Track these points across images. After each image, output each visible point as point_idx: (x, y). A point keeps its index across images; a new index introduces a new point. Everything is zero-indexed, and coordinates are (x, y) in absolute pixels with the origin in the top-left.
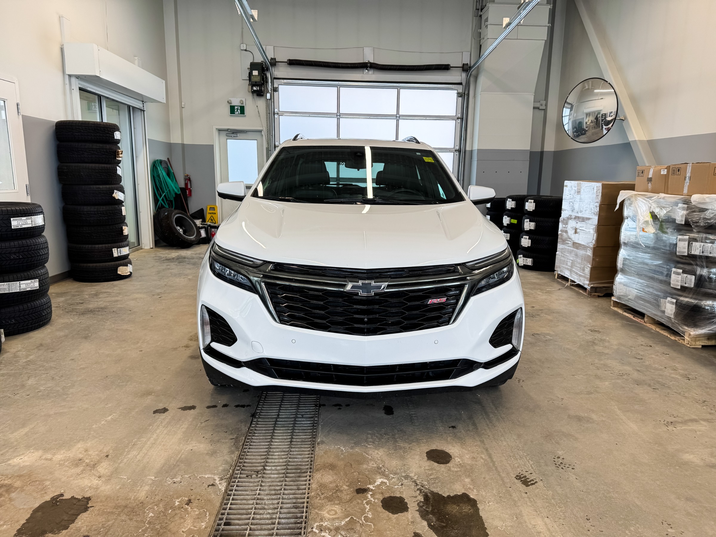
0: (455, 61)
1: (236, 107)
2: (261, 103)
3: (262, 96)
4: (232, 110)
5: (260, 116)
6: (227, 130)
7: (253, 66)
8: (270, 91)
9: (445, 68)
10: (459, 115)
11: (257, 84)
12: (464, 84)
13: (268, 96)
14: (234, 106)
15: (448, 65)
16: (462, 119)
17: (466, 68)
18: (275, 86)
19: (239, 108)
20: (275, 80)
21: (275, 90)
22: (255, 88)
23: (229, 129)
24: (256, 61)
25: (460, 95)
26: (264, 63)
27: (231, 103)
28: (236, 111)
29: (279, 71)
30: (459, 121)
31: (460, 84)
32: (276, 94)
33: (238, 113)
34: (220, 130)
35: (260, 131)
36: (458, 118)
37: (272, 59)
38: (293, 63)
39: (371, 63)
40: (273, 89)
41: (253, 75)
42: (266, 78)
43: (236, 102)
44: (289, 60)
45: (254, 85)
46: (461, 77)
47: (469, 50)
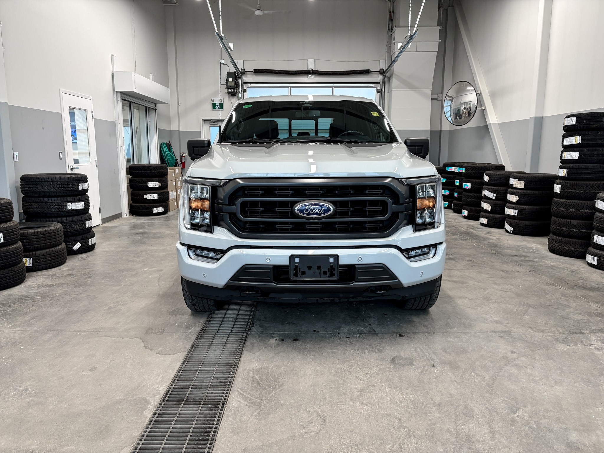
0: (374, 67)
1: (217, 104)
2: (234, 100)
3: (236, 95)
4: (214, 105)
6: (210, 120)
7: (229, 75)
8: (241, 92)
9: (367, 72)
11: (232, 87)
12: (381, 83)
13: (240, 95)
14: (215, 103)
15: (369, 70)
17: (382, 72)
18: (245, 88)
19: (219, 104)
20: (244, 84)
23: (212, 119)
24: (231, 71)
25: (378, 91)
26: (236, 73)
27: (213, 101)
28: (217, 106)
29: (247, 78)
31: (379, 83)
32: (245, 94)
33: (218, 108)
34: (205, 121)
37: (242, 69)
38: (257, 72)
39: (312, 70)
41: (229, 82)
42: (238, 82)
43: (217, 100)
44: (254, 70)
45: (230, 89)
46: (378, 78)
47: (384, 59)
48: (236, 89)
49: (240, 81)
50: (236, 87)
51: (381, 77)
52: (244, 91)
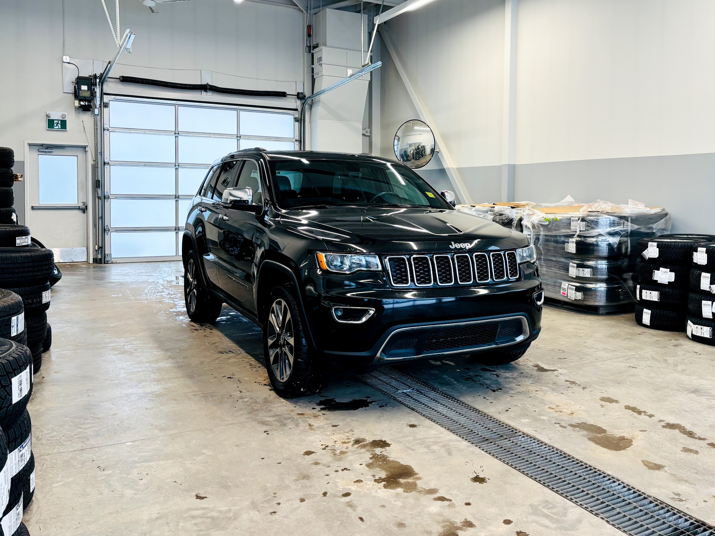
0: (290, 90)
1: (55, 121)
2: (87, 118)
3: (90, 111)
4: (51, 124)
7: (80, 81)
8: (98, 106)
9: (282, 95)
10: (297, 138)
11: (86, 98)
12: (299, 110)
13: (97, 111)
14: (53, 120)
15: (285, 93)
16: (300, 141)
17: (300, 96)
18: (105, 100)
19: (60, 123)
20: (105, 96)
22: (82, 103)
24: (81, 75)
25: (296, 120)
26: (93, 78)
27: (49, 117)
28: (55, 125)
29: (109, 87)
30: (297, 143)
31: (296, 110)
32: (106, 110)
33: (57, 127)
34: (31, 145)
35: (85, 147)
36: (296, 141)
38: (125, 80)
40: (103, 105)
41: (81, 90)
42: (95, 92)
43: (56, 116)
44: (122, 77)
45: (82, 100)
46: (296, 104)
47: (302, 80)
48: (92, 101)
49: (98, 90)
50: (93, 99)
51: (299, 102)
52: (106, 105)
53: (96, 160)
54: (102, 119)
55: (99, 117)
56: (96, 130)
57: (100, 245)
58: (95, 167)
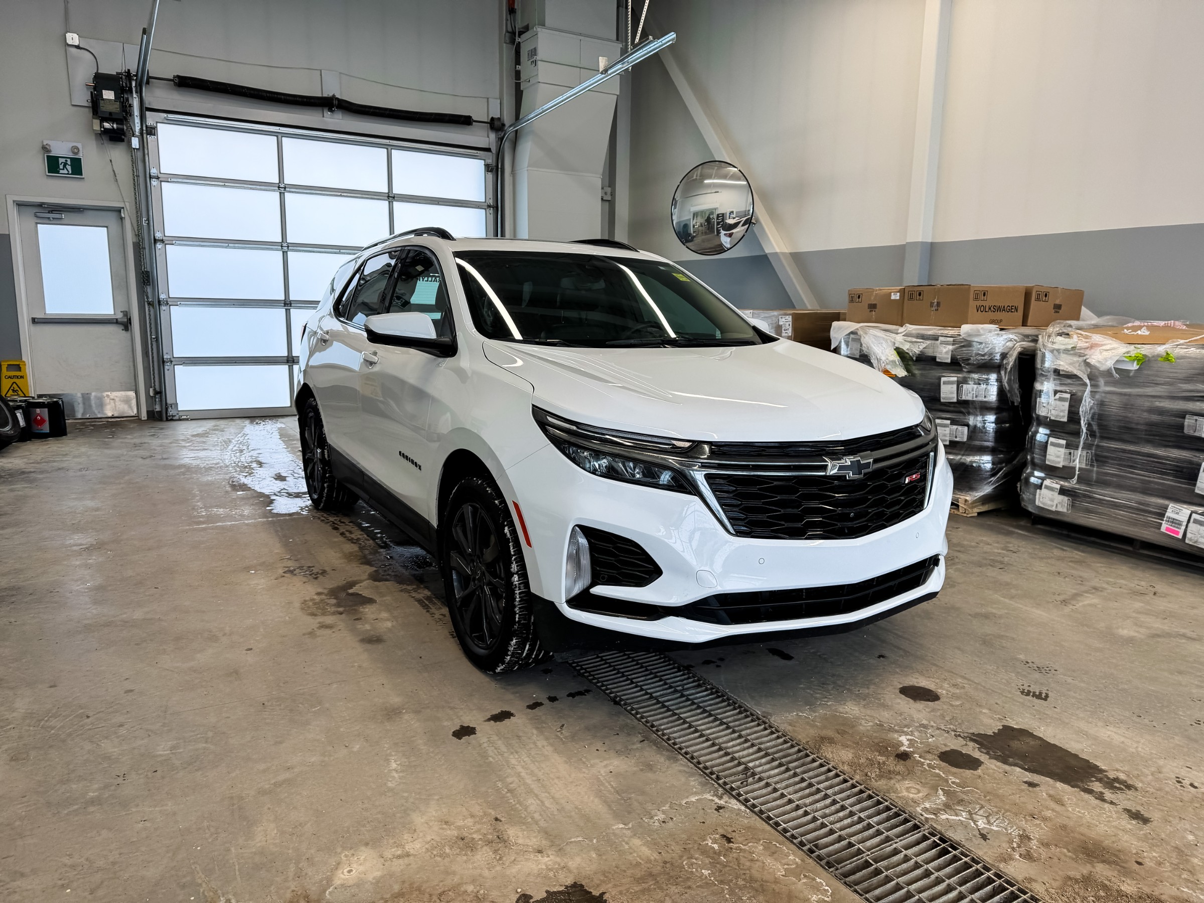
0: (479, 113)
1: (61, 160)
2: (117, 154)
3: (123, 140)
4: (53, 164)
5: (116, 180)
6: (41, 205)
7: (101, 81)
8: (137, 133)
9: (465, 121)
10: (491, 202)
11: (114, 117)
12: (494, 150)
13: (135, 142)
14: (57, 158)
15: (470, 117)
16: (496, 208)
17: (495, 125)
18: (150, 122)
19: (69, 162)
20: (147, 113)
21: (152, 131)
22: (107, 125)
23: (44, 203)
24: (102, 71)
25: (488, 168)
27: (49, 151)
28: (61, 167)
29: (157, 96)
30: (491, 211)
31: (488, 150)
32: (151, 139)
33: (65, 171)
34: (20, 205)
35: (118, 210)
36: (489, 206)
38: (184, 83)
39: (337, 99)
40: (146, 130)
41: (103, 99)
42: (131, 106)
43: (61, 149)
44: (178, 77)
45: (107, 120)
46: (488, 139)
47: (498, 96)
48: (126, 123)
49: (136, 103)
50: (126, 119)
51: (493, 136)
53: (138, 235)
54: (147, 156)
55: (140, 154)
56: (135, 177)
57: (158, 389)
58: (139, 248)
